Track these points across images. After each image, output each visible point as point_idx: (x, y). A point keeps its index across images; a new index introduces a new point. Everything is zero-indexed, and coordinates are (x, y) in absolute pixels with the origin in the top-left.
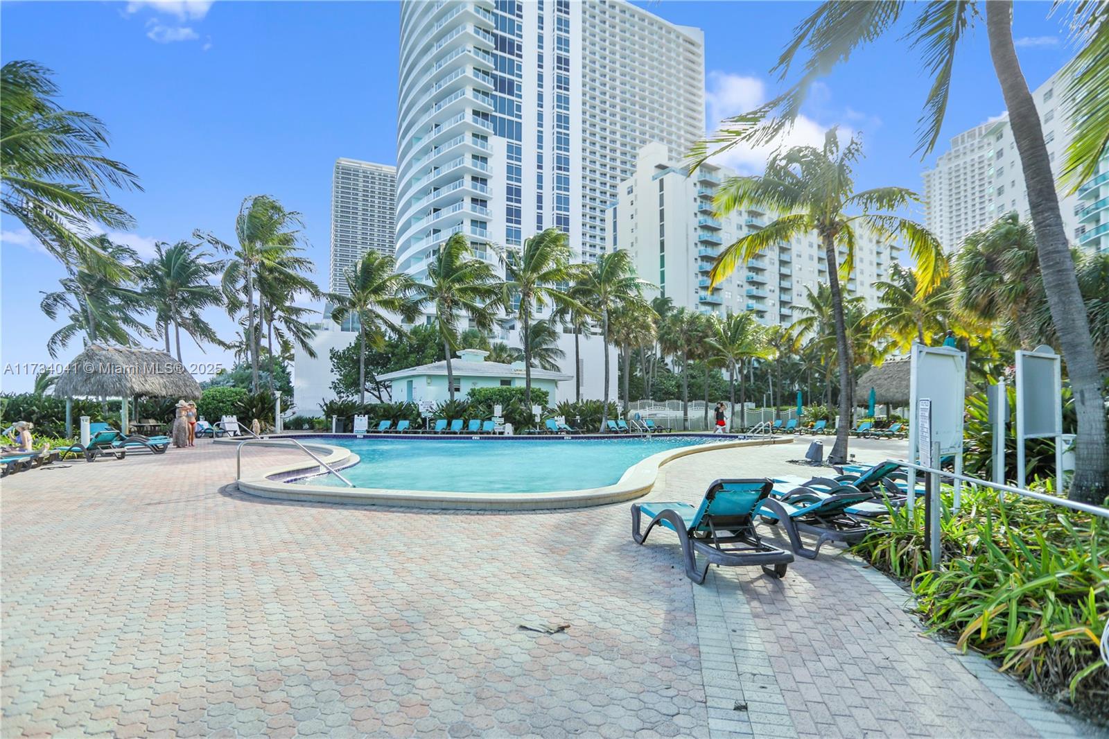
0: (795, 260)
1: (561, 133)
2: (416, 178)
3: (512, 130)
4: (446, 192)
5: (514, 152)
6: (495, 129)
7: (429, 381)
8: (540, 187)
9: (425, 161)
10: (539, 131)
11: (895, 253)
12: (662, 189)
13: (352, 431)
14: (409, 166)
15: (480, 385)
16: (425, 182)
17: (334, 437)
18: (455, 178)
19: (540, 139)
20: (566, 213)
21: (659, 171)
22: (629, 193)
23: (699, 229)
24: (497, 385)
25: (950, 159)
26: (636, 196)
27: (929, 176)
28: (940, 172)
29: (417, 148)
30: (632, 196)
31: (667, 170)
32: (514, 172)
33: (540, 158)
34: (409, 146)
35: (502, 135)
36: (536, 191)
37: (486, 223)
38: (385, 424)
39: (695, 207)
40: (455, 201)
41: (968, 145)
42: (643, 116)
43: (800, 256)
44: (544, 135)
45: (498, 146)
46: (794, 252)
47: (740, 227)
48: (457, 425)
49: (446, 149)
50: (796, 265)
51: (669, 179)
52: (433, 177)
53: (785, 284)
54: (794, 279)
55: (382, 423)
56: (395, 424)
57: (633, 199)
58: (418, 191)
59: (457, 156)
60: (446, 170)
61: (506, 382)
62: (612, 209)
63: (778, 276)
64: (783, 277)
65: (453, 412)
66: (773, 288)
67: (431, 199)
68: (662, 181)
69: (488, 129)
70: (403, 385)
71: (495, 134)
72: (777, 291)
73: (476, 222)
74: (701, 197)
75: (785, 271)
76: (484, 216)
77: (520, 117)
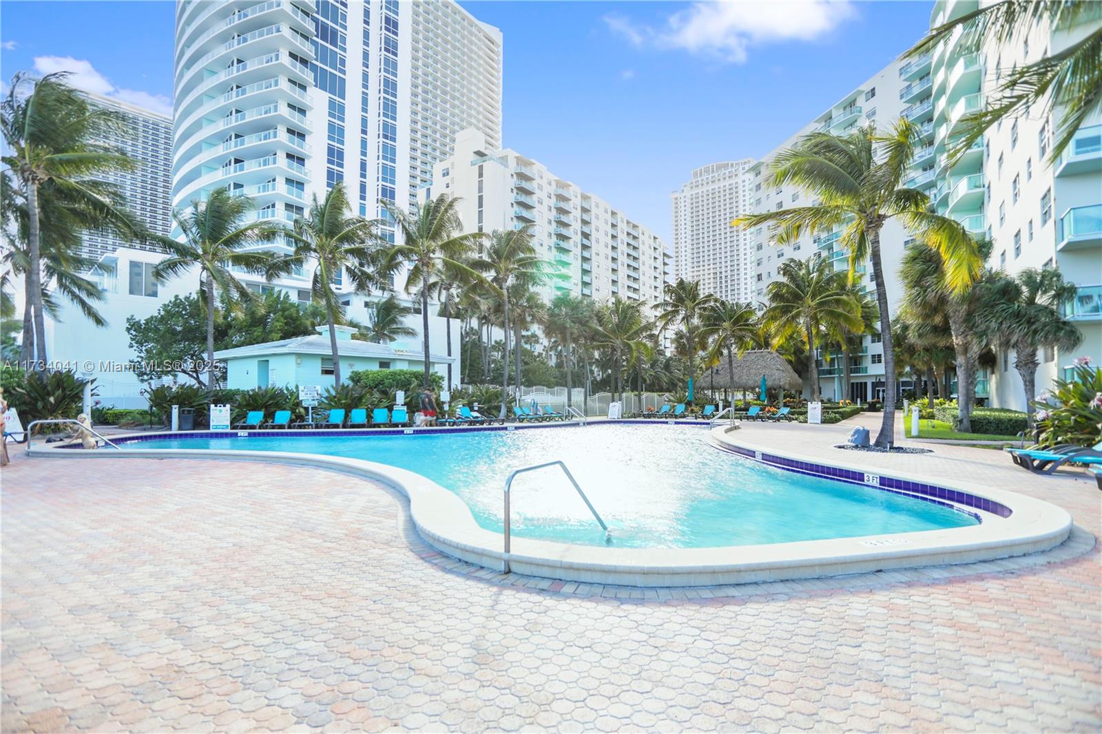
0: (594, 258)
1: (388, 99)
2: (209, 119)
3: (335, 86)
4: (251, 142)
5: (337, 110)
6: (315, 80)
7: (299, 361)
8: (364, 154)
9: (221, 101)
10: (363, 93)
11: (667, 260)
12: (481, 175)
13: (207, 426)
14: (198, 102)
15: (360, 368)
16: (221, 126)
17: (175, 436)
18: (265, 127)
19: (365, 101)
20: (392, 186)
21: (477, 157)
22: (444, 175)
23: (515, 219)
24: (375, 367)
25: (692, 187)
26: (453, 179)
27: (676, 199)
28: (685, 197)
29: (209, 83)
30: (447, 179)
31: (484, 158)
32: (336, 132)
33: (364, 121)
34: (198, 78)
35: (323, 88)
36: (359, 157)
37: (303, 184)
38: (255, 417)
39: (512, 197)
40: (265, 154)
41: (705, 178)
42: (445, 102)
43: (598, 255)
44: (369, 97)
45: (317, 99)
46: (594, 250)
47: (550, 222)
48: (359, 415)
49: (252, 91)
50: (594, 262)
51: (487, 166)
52: (234, 122)
53: (586, 279)
54: (594, 275)
55: (251, 414)
56: (270, 415)
57: (449, 181)
58: (212, 136)
59: (268, 101)
60: (251, 116)
61: (384, 364)
62: (424, 190)
63: (580, 271)
64: (585, 272)
65: (347, 399)
66: (576, 282)
67: (233, 148)
68: (481, 168)
69: (308, 76)
70: (253, 366)
71: (316, 86)
72: (580, 284)
73: (292, 181)
74: (517, 188)
75: (586, 266)
76: (303, 176)
77: (344, 72)
